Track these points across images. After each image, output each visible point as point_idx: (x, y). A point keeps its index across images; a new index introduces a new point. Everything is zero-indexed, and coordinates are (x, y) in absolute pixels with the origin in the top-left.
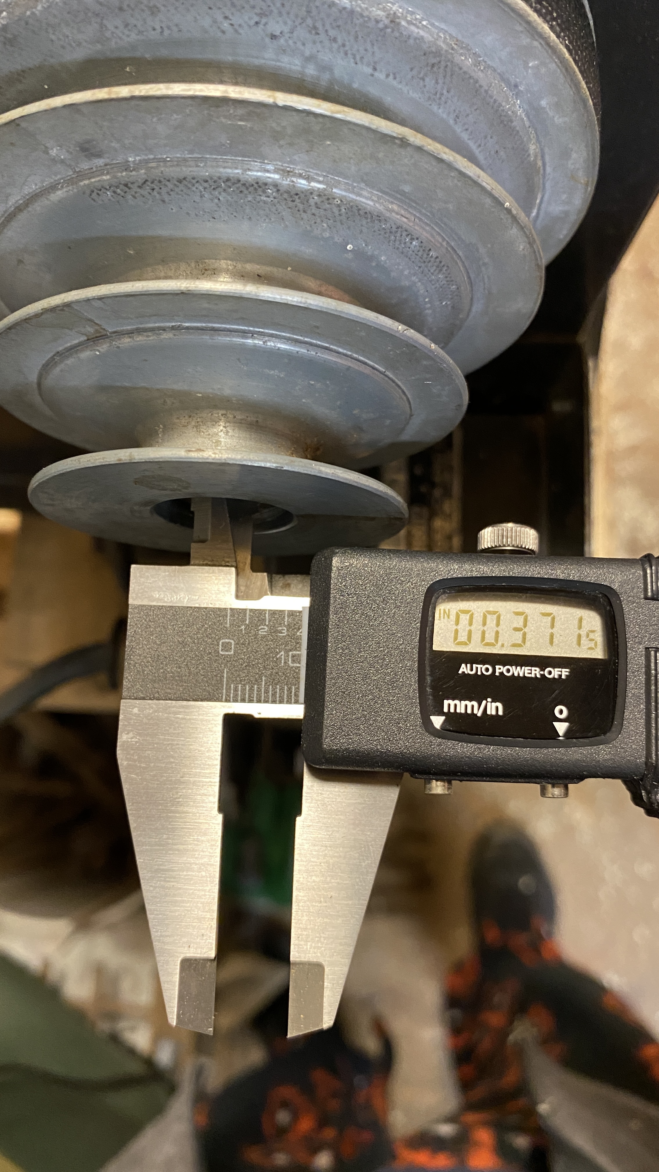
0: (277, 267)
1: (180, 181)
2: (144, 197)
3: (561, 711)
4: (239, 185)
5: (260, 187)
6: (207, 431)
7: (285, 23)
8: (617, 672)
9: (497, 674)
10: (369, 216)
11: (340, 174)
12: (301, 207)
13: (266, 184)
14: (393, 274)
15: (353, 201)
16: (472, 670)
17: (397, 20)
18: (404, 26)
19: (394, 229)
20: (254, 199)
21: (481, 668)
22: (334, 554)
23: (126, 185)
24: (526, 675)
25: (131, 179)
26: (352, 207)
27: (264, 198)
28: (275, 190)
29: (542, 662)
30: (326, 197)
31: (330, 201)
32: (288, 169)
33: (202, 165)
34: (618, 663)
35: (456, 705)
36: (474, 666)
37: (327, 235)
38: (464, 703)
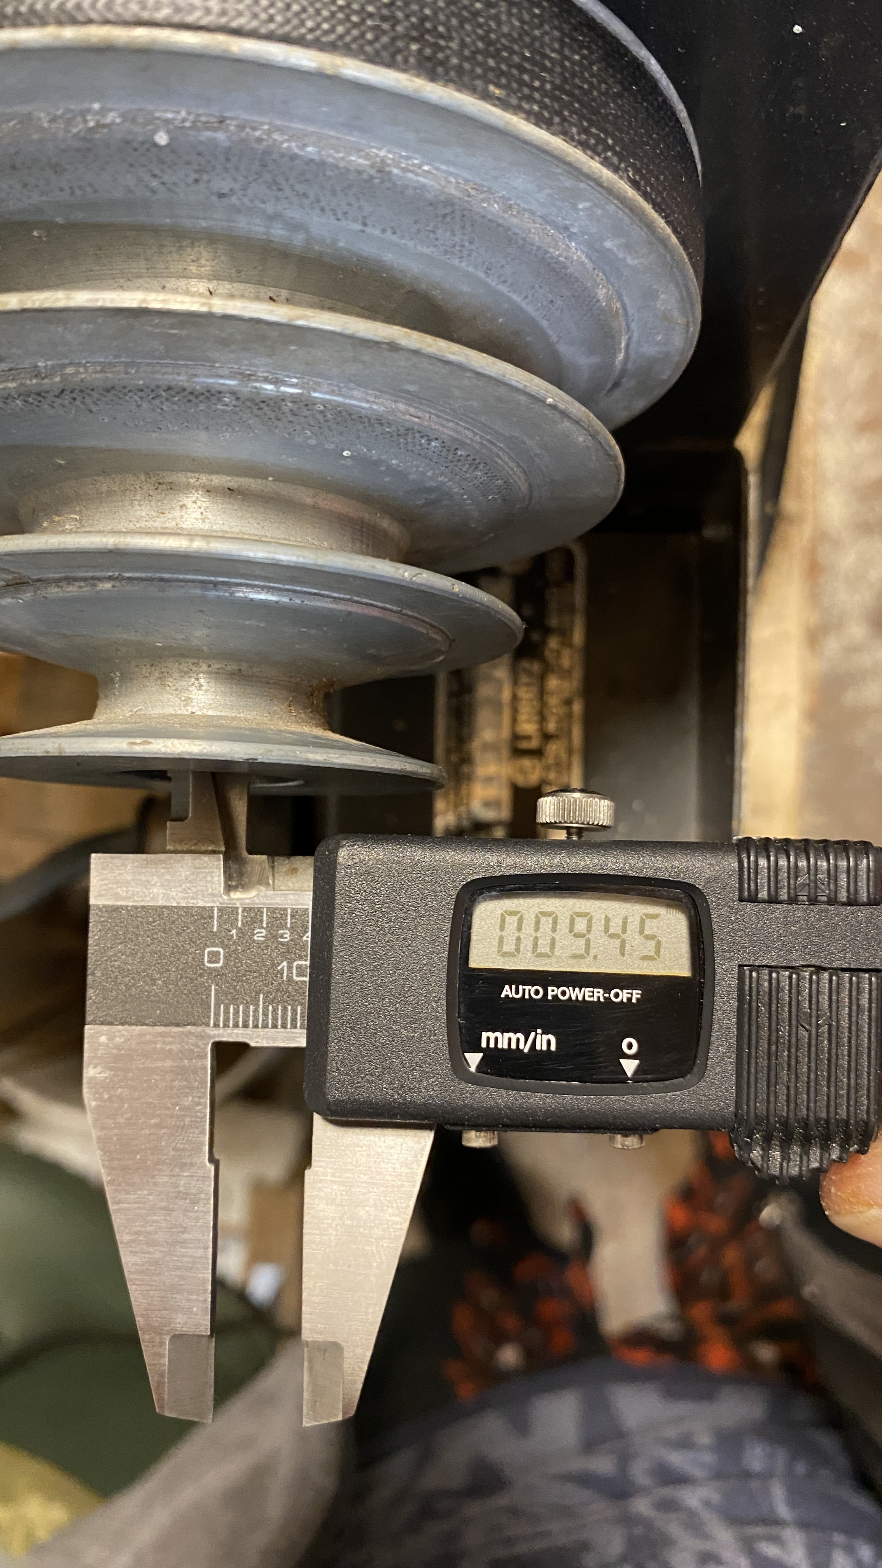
0: (254, 477)
1: (108, 391)
2: (64, 406)
3: (630, 1045)
4: (186, 393)
5: (213, 395)
6: (174, 685)
7: (235, 179)
8: (702, 995)
9: (550, 998)
10: (366, 420)
11: (319, 375)
12: (272, 415)
13: (220, 393)
14: (412, 477)
15: (339, 404)
16: (517, 992)
17: (387, 169)
18: (397, 175)
19: (402, 431)
20: (209, 407)
21: (530, 990)
22: (338, 846)
23: (39, 394)
24: (587, 998)
25: (44, 387)
26: (340, 412)
27: (220, 407)
28: (233, 398)
29: (608, 981)
30: (304, 403)
31: (309, 407)
32: (248, 372)
33: (133, 372)
34: (703, 983)
35: (496, 1039)
36: (521, 987)
37: (313, 442)
38: (507, 1035)
